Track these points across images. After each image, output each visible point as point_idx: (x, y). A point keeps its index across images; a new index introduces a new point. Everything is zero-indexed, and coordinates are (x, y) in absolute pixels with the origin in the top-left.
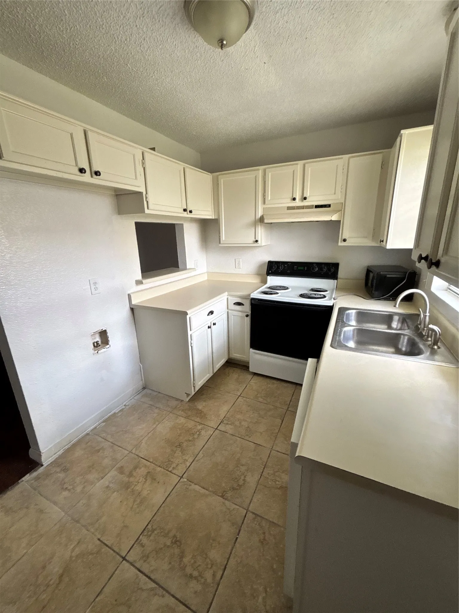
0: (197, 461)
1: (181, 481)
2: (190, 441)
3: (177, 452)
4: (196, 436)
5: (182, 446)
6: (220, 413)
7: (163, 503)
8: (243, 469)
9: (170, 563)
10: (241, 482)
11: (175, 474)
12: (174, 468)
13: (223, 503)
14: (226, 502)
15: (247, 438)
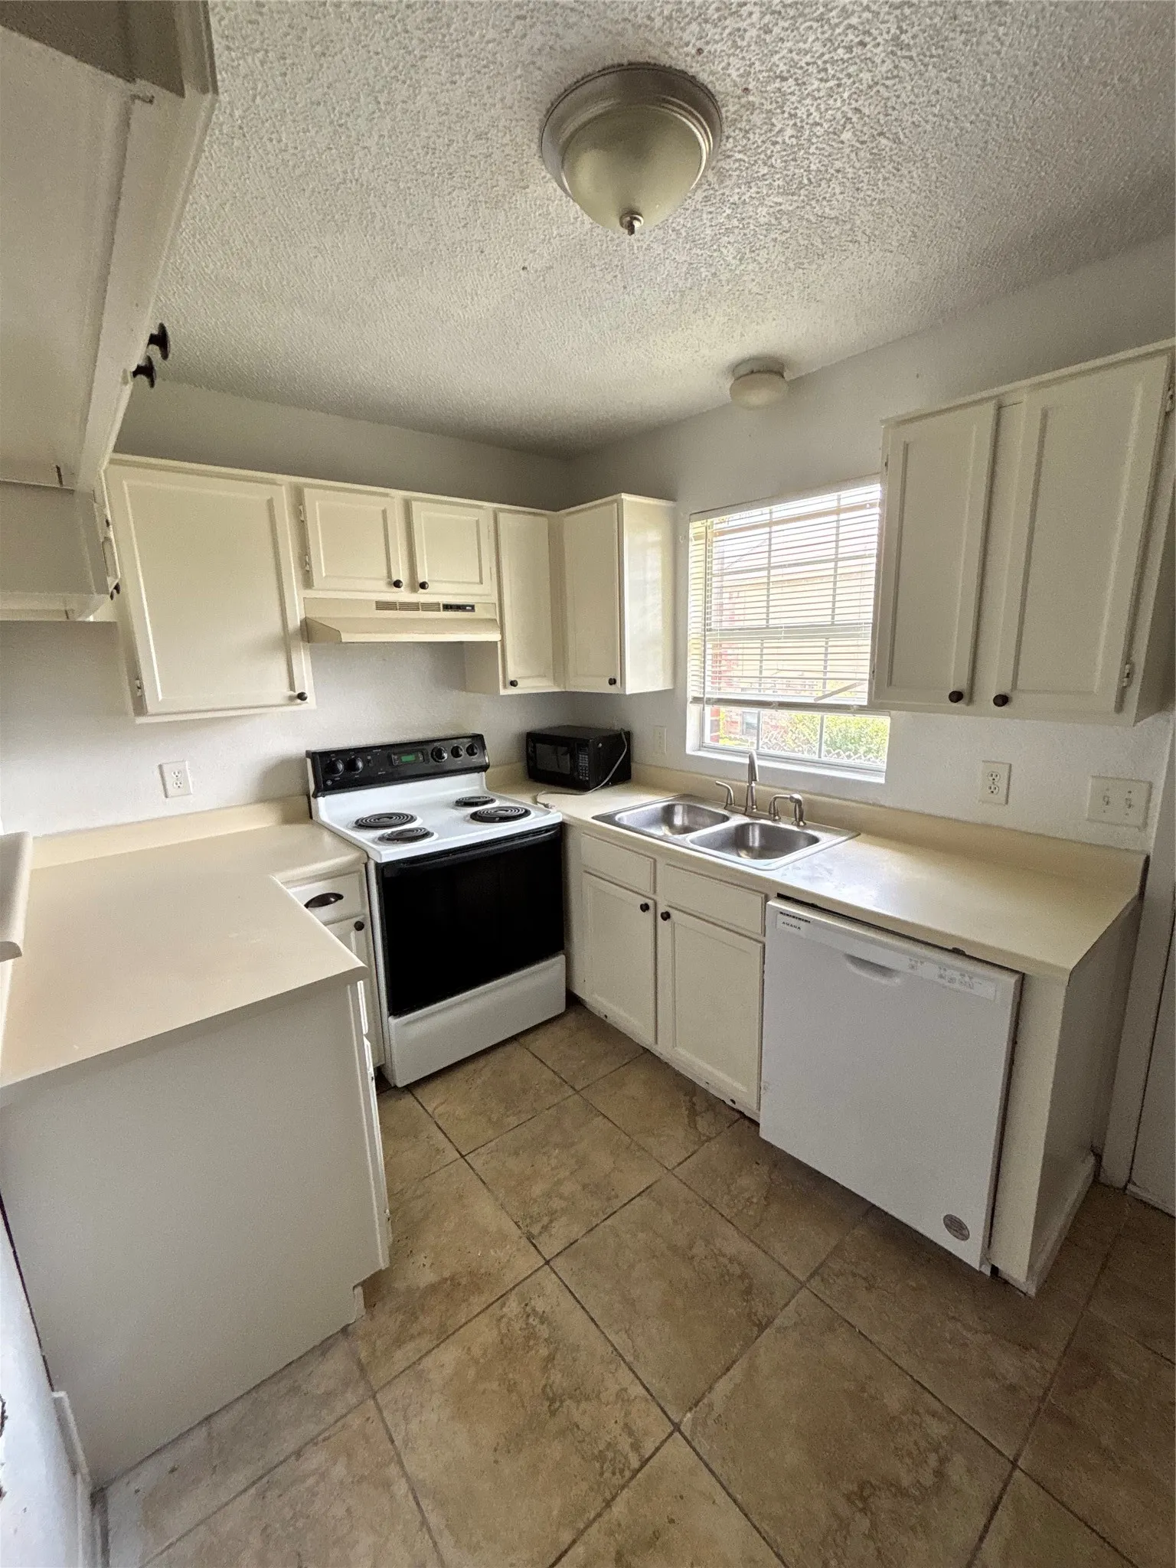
0: (636, 1357)
1: (687, 1434)
2: (550, 1359)
3: (576, 1416)
4: (544, 1331)
5: (560, 1391)
6: (493, 1228)
7: (746, 1515)
8: (699, 1249)
9: (913, 1529)
10: (736, 1270)
11: (657, 1449)
12: (636, 1447)
13: (778, 1330)
14: (777, 1322)
15: (617, 1204)
